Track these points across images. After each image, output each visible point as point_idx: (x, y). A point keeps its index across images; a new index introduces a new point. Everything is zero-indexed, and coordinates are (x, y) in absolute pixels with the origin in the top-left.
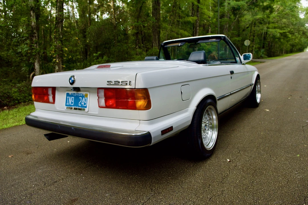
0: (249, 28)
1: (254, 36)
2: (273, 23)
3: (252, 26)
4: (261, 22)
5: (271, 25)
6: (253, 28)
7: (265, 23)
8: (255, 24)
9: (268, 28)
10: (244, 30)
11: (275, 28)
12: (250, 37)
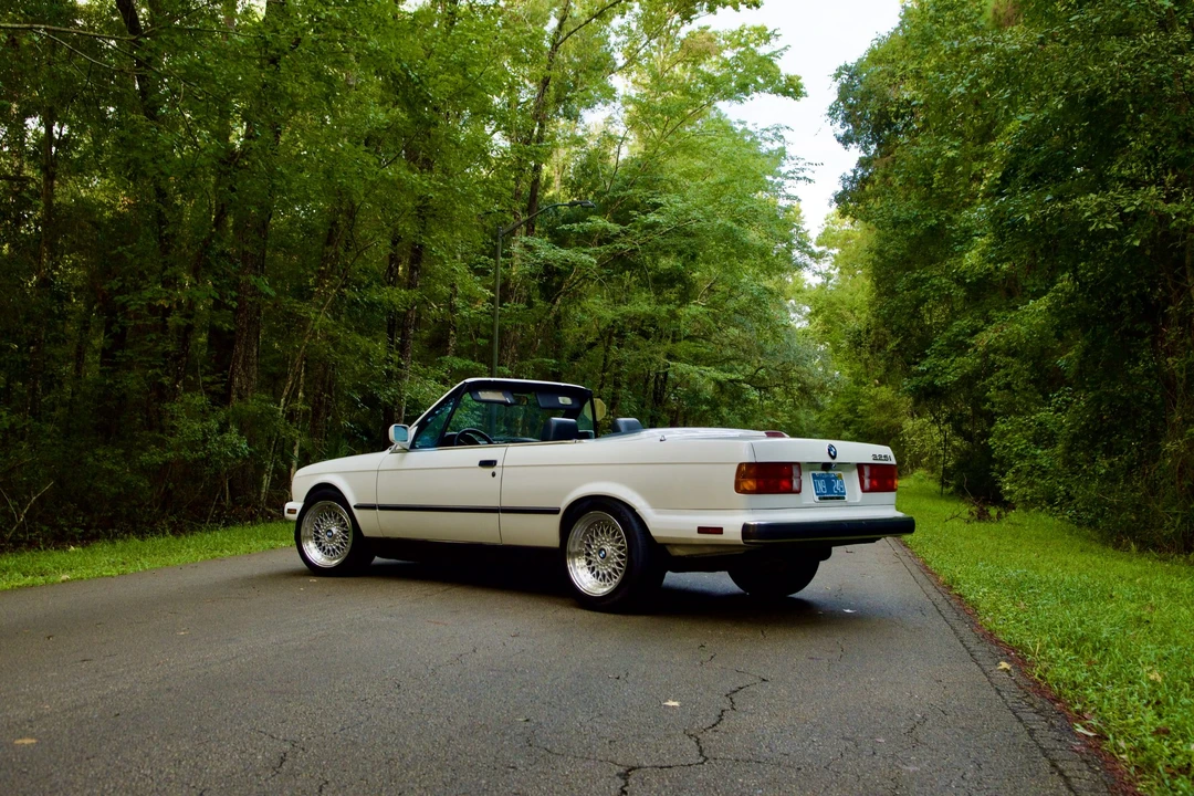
0: (599, 350)
1: (617, 385)
2: (690, 338)
3: (610, 343)
4: (646, 329)
5: (682, 347)
6: (614, 348)
7: (661, 336)
8: (621, 335)
9: (670, 356)
10: (575, 356)
11: (697, 359)
12: (601, 386)
